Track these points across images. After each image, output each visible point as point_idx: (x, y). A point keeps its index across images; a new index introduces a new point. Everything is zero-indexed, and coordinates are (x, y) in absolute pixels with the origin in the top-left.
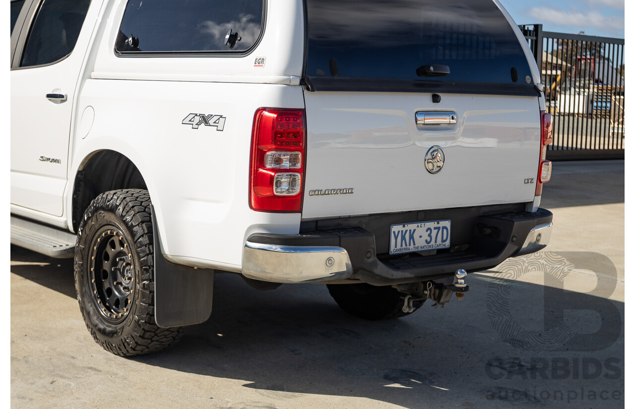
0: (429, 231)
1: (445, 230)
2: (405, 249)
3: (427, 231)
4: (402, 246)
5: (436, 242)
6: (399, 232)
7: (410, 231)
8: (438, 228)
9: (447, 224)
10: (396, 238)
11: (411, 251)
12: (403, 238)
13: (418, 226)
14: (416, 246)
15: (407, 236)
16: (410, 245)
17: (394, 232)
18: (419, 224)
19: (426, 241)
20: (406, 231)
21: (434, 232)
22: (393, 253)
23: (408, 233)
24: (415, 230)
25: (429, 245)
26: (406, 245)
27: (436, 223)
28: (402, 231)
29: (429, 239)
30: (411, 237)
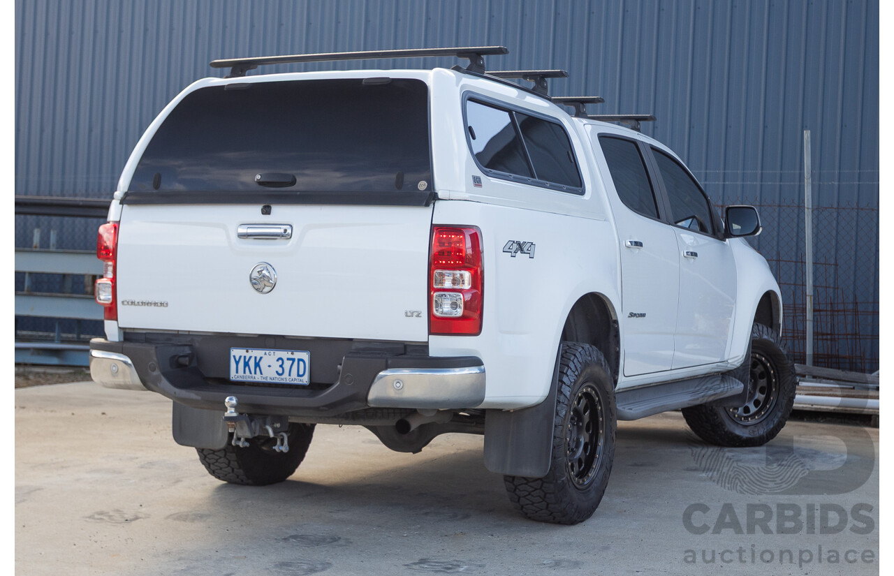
0: (280, 362)
1: (301, 363)
3: (278, 360)
6: (240, 357)
7: (256, 358)
8: (293, 360)
9: (305, 356)
10: (237, 363)
12: (246, 364)
13: (265, 354)
15: (252, 363)
17: (234, 357)
18: (267, 352)
20: (250, 357)
21: (287, 364)
22: (234, 379)
24: (261, 358)
27: (290, 353)
28: (245, 357)
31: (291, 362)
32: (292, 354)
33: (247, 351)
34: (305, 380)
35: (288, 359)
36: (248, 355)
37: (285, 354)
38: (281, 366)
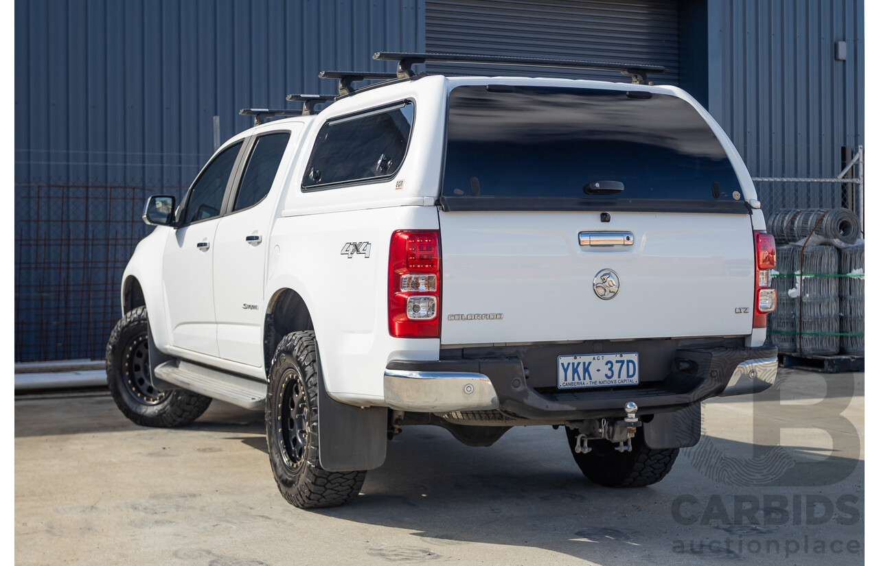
0: (609, 365)
1: (631, 364)
2: (578, 383)
3: (607, 364)
4: (573, 379)
5: (619, 377)
6: (569, 364)
7: (584, 363)
8: (622, 362)
9: (634, 357)
11: (586, 385)
13: (594, 359)
14: (593, 380)
15: (580, 369)
16: (584, 379)
17: (562, 364)
18: (596, 357)
19: (606, 375)
20: (579, 364)
21: (616, 367)
22: (562, 387)
23: (581, 365)
24: (590, 363)
25: (610, 380)
26: (580, 379)
27: (618, 355)
28: (573, 364)
29: (610, 374)
30: (586, 370)
31: (620, 364)
32: (621, 356)
33: (576, 358)
34: (635, 380)
35: (617, 362)
36: (576, 362)
37: (613, 358)
38: (610, 369)
